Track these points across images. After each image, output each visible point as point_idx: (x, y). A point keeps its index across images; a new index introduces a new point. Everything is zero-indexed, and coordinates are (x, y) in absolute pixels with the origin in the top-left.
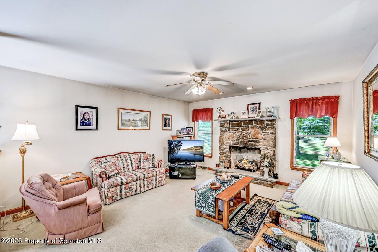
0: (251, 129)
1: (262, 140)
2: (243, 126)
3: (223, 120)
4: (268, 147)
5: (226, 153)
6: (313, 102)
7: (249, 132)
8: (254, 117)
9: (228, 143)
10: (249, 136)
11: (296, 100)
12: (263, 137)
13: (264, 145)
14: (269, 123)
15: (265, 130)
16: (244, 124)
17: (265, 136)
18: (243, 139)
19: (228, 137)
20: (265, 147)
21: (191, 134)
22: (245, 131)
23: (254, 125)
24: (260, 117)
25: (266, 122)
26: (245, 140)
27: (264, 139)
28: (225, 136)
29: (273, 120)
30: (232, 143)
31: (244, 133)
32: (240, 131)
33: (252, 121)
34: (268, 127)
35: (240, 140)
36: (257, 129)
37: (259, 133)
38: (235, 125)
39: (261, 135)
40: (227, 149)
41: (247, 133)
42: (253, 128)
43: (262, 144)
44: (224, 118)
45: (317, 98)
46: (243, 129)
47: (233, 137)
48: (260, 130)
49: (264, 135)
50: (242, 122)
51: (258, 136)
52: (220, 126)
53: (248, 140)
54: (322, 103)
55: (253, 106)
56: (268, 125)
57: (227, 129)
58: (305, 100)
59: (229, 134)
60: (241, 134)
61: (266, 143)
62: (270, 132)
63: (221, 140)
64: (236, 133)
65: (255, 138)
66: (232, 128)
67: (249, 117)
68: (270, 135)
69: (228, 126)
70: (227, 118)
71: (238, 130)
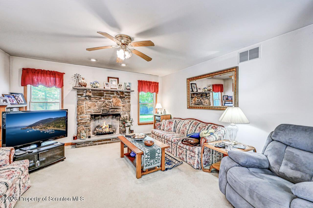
0: (113, 99)
1: (121, 107)
2: (106, 96)
3: (84, 88)
4: (126, 112)
5: (86, 122)
6: (149, 84)
7: (111, 100)
8: (117, 89)
9: (89, 112)
10: (111, 104)
11: (142, 81)
12: (122, 105)
13: (123, 111)
14: (127, 94)
15: (124, 100)
16: (106, 94)
17: (124, 104)
18: (106, 107)
19: (89, 106)
20: (124, 112)
21: (21, 104)
22: (107, 100)
23: (115, 95)
25: (125, 94)
26: (108, 108)
27: (123, 106)
28: (84, 105)
29: (129, 93)
30: (93, 111)
31: (106, 102)
32: (103, 99)
33: (114, 91)
34: (126, 97)
35: (102, 108)
36: (117, 99)
37: (119, 102)
38: (97, 94)
40: (88, 118)
41: (109, 102)
42: (115, 97)
43: (121, 110)
44: (85, 86)
45: (151, 82)
46: (106, 98)
47: (95, 106)
48: (120, 100)
49: (122, 103)
50: (105, 92)
51: (118, 104)
52: (78, 95)
53: (110, 107)
54: (153, 85)
56: (126, 95)
57: (87, 98)
58: (146, 82)
59: (89, 103)
60: (104, 102)
61: (124, 109)
62: (127, 101)
63: (80, 110)
64: (98, 102)
65: (116, 105)
66: (93, 97)
67: (111, 88)
68: (127, 103)
69: (91, 94)
70: (89, 87)
71: (100, 98)
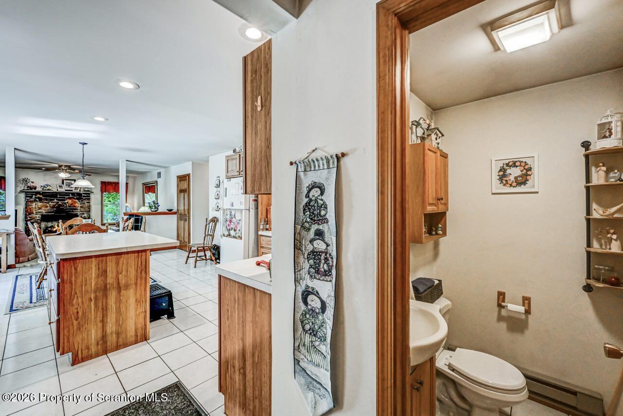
0: (68, 200)
1: (79, 208)
2: (59, 197)
3: (33, 190)
4: (85, 212)
7: (66, 202)
8: (72, 191)
9: (39, 212)
10: (66, 205)
11: (104, 182)
12: (80, 205)
13: (81, 211)
14: (86, 195)
15: (82, 201)
16: (59, 195)
17: (82, 205)
18: (59, 208)
19: (39, 207)
22: (61, 201)
23: (71, 196)
24: (78, 191)
25: (83, 195)
26: (61, 208)
27: (81, 207)
28: (34, 206)
29: (89, 194)
30: (44, 212)
31: (60, 203)
32: (55, 201)
33: (69, 193)
34: (84, 198)
35: (55, 209)
36: (74, 200)
37: (76, 202)
38: (49, 196)
39: (78, 204)
40: (38, 218)
41: (63, 203)
42: (70, 198)
43: (79, 210)
44: (35, 189)
46: (59, 199)
47: (47, 207)
48: (76, 200)
51: (75, 205)
52: (26, 197)
53: (65, 208)
55: (68, 181)
56: (84, 196)
57: (38, 200)
58: (111, 183)
59: (40, 204)
60: (57, 203)
61: (83, 210)
62: (86, 202)
63: (28, 210)
64: (50, 203)
65: (72, 206)
66: (44, 199)
67: (65, 190)
68: (86, 204)
69: (41, 196)
70: (39, 189)
71: (54, 200)
